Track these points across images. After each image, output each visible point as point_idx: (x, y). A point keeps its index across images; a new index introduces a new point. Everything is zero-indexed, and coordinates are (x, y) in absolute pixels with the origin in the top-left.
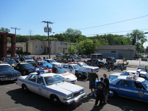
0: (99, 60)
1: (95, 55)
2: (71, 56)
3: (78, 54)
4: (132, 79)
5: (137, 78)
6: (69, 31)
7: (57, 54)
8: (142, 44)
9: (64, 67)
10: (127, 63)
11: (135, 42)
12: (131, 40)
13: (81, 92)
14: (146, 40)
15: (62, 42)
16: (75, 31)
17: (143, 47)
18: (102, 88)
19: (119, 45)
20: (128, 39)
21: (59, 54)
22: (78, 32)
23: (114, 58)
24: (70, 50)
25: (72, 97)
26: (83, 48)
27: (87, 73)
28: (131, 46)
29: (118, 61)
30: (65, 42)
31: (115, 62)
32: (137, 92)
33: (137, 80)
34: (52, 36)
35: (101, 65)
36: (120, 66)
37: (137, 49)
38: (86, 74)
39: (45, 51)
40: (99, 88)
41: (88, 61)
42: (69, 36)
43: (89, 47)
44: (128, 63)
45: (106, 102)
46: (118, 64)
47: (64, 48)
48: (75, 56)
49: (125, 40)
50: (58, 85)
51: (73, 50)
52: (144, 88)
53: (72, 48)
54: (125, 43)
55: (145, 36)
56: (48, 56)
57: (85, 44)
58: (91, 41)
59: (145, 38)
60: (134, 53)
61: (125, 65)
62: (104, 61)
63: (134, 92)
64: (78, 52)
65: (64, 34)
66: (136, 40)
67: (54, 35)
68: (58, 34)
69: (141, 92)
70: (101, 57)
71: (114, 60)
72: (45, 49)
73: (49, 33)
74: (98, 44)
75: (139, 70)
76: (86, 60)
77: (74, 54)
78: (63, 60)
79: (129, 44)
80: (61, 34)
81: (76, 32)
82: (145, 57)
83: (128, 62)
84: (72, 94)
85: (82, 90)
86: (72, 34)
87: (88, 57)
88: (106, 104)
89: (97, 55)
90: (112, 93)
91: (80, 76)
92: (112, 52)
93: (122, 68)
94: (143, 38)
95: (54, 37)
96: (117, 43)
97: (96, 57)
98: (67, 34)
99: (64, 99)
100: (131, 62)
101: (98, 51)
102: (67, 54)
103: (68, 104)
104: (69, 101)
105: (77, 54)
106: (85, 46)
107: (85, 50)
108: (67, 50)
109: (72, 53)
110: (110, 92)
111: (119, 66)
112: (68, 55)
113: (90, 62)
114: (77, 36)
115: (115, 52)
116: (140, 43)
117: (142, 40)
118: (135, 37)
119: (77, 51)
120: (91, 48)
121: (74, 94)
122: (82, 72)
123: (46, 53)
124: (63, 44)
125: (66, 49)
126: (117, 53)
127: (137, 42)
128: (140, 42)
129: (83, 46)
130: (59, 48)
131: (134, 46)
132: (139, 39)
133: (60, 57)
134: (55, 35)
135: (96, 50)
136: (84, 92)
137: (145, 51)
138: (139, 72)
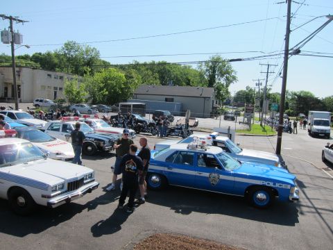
0: (137, 117)
1: (129, 106)
2: (74, 106)
3: (90, 101)
4: (199, 150)
5: (209, 147)
6: (69, 46)
7: (37, 101)
8: (227, 86)
9: (52, 128)
10: (196, 125)
11: (214, 81)
12: (206, 77)
13: (86, 179)
14: (234, 78)
15: (50, 73)
16: (84, 49)
17: (227, 92)
18: (134, 170)
19: (180, 85)
20: (201, 75)
21: (41, 101)
22: (93, 51)
23: (169, 113)
24: (69, 92)
25: (63, 190)
26: (101, 89)
27: (107, 140)
28: (206, 88)
29: (176, 118)
30: (59, 74)
31: (172, 121)
32: (207, 175)
33: (208, 151)
34: (26, 57)
35: (140, 127)
36: (181, 129)
37: (216, 96)
38: (104, 143)
39: (6, 94)
40: (129, 169)
41: (112, 117)
42: (69, 60)
43: (116, 86)
44: (197, 123)
45: (144, 199)
46: (177, 125)
47: (56, 88)
48: (82, 106)
49: (195, 76)
50: (31, 165)
51: (78, 93)
52: (220, 167)
53: (75, 88)
54: (193, 82)
55: (232, 71)
56: (13, 105)
57: (106, 79)
58: (122, 74)
59: (233, 74)
60: (211, 103)
61: (191, 127)
62: (149, 118)
63: (201, 175)
64: (89, 98)
65: (57, 56)
66: (216, 76)
67: (31, 55)
68: (40, 54)
69: (213, 175)
70: (142, 110)
71: (169, 117)
72: (6, 89)
73: (15, 46)
74: (136, 81)
75: (214, 134)
76: (108, 116)
77: (81, 101)
78: (51, 114)
79: (203, 86)
80: (49, 54)
81: (87, 51)
82: (232, 113)
83: (196, 121)
84: (63, 185)
85: (91, 176)
86: (76, 55)
87: (113, 111)
88: (143, 202)
89: (134, 105)
90: (158, 180)
91: (89, 148)
92: (166, 100)
93: (184, 132)
94: (228, 73)
95: (31, 60)
96: (177, 82)
97: (130, 109)
98: (65, 54)
99: (43, 196)
100: (202, 122)
101: (135, 96)
102: (63, 101)
103: (54, 206)
104: (54, 200)
105: (86, 101)
106: (106, 86)
107: (107, 93)
108: (64, 92)
109: (75, 100)
110: (154, 178)
111: (178, 129)
112: (64, 105)
113: (117, 120)
114: (89, 62)
115: (172, 100)
116: (223, 85)
117: (227, 79)
118: (214, 71)
119: (87, 95)
120: (122, 89)
121: (69, 184)
122: (96, 139)
123: (9, 99)
124: (53, 76)
125: (61, 89)
126: (177, 102)
127: (217, 81)
128: (223, 81)
129: (102, 85)
130: (42, 86)
131: (212, 90)
132: (222, 75)
133: (45, 109)
134: (33, 56)
135: (131, 94)
136: (94, 181)
137: (232, 101)
138: (214, 137)
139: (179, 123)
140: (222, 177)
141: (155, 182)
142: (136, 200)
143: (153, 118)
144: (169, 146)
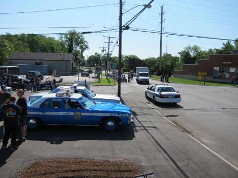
1: (5, 69)
4: (65, 96)
5: (72, 94)
8: (82, 52)
10: (61, 81)
11: (73, 49)
12: (66, 46)
14: (87, 47)
17: (83, 57)
18: (14, 115)
19: (47, 52)
20: (62, 44)
23: (40, 73)
28: (67, 54)
29: (45, 77)
31: (42, 79)
32: (72, 114)
33: (72, 97)
36: (50, 84)
37: (74, 60)
40: (9, 115)
44: (62, 79)
45: (24, 138)
46: (46, 82)
49: (58, 45)
52: (81, 107)
54: (56, 50)
55: (85, 42)
59: (85, 44)
60: (71, 65)
61: (58, 82)
63: (68, 114)
66: (74, 45)
69: (77, 113)
70: (17, 71)
71: (40, 76)
74: (10, 49)
75: (75, 85)
79: (64, 52)
82: (87, 71)
83: (61, 78)
88: (24, 141)
89: (8, 68)
90: (34, 122)
92: (36, 63)
93: (51, 86)
94: (82, 43)
96: (44, 50)
97: (6, 72)
100: (66, 79)
101: (10, 61)
110: (31, 121)
111: (47, 84)
115: (41, 63)
116: (79, 52)
117: (82, 47)
118: (72, 42)
126: (45, 65)
127: (74, 49)
128: (78, 49)
131: (71, 55)
132: (78, 45)
135: (6, 60)
137: (86, 63)
138: (75, 87)
139: (48, 80)
140: (83, 114)
141: (32, 124)
142: (17, 140)
143: (27, 77)
144: (41, 96)
